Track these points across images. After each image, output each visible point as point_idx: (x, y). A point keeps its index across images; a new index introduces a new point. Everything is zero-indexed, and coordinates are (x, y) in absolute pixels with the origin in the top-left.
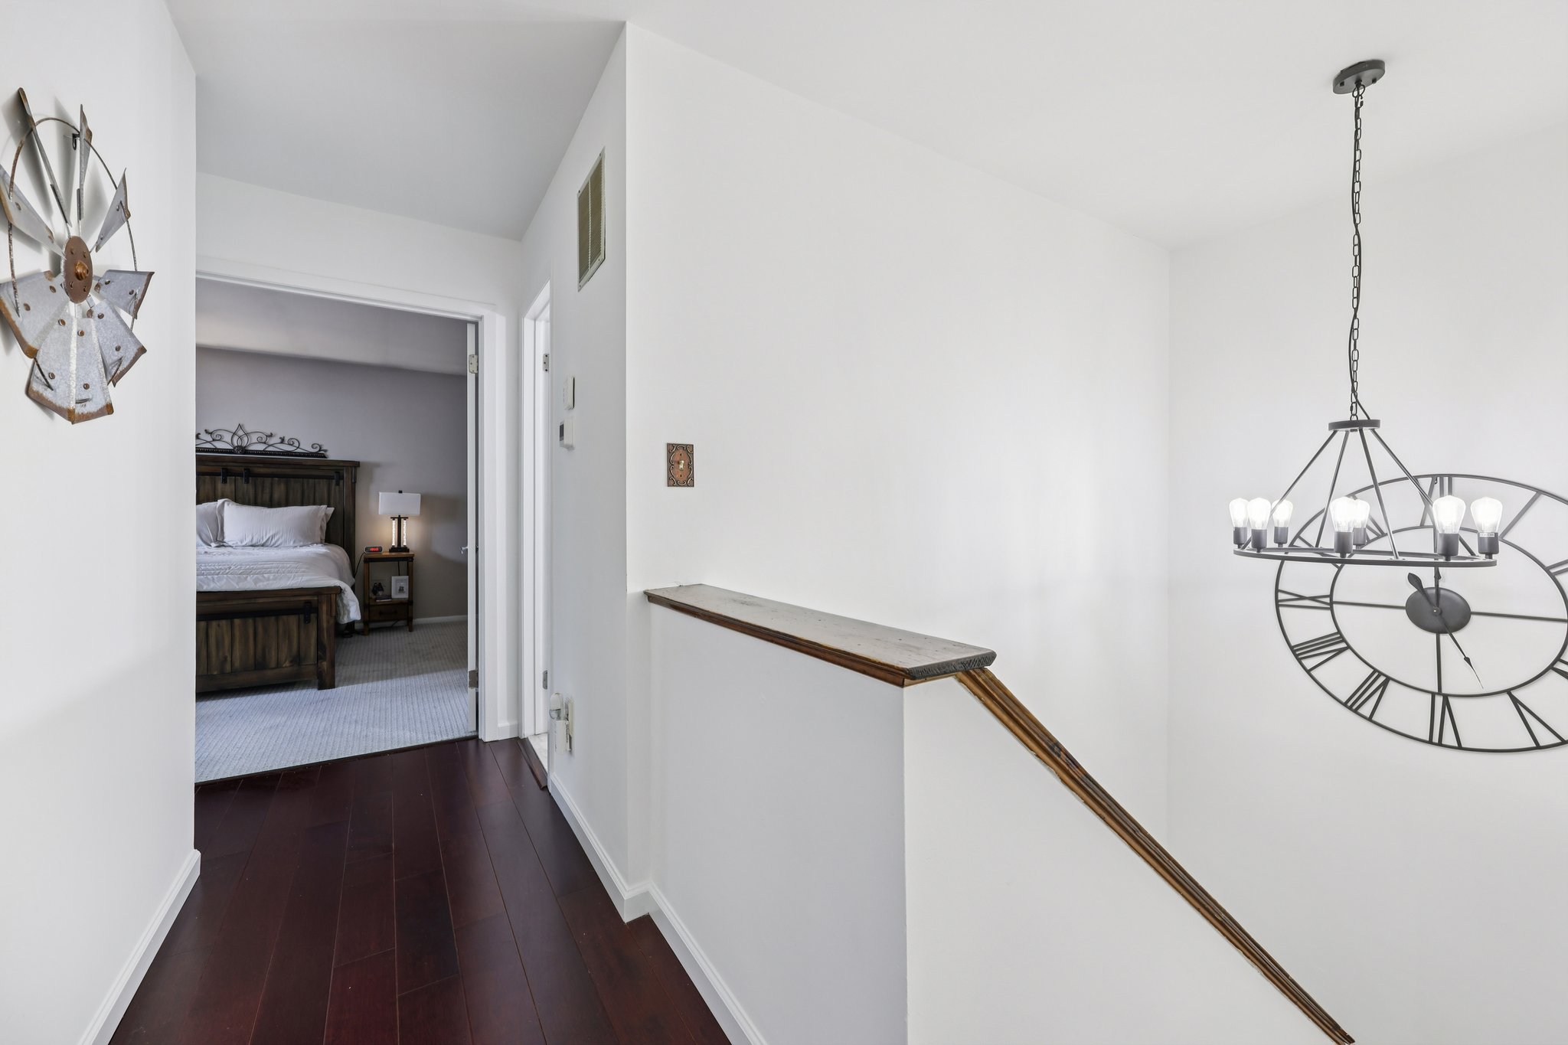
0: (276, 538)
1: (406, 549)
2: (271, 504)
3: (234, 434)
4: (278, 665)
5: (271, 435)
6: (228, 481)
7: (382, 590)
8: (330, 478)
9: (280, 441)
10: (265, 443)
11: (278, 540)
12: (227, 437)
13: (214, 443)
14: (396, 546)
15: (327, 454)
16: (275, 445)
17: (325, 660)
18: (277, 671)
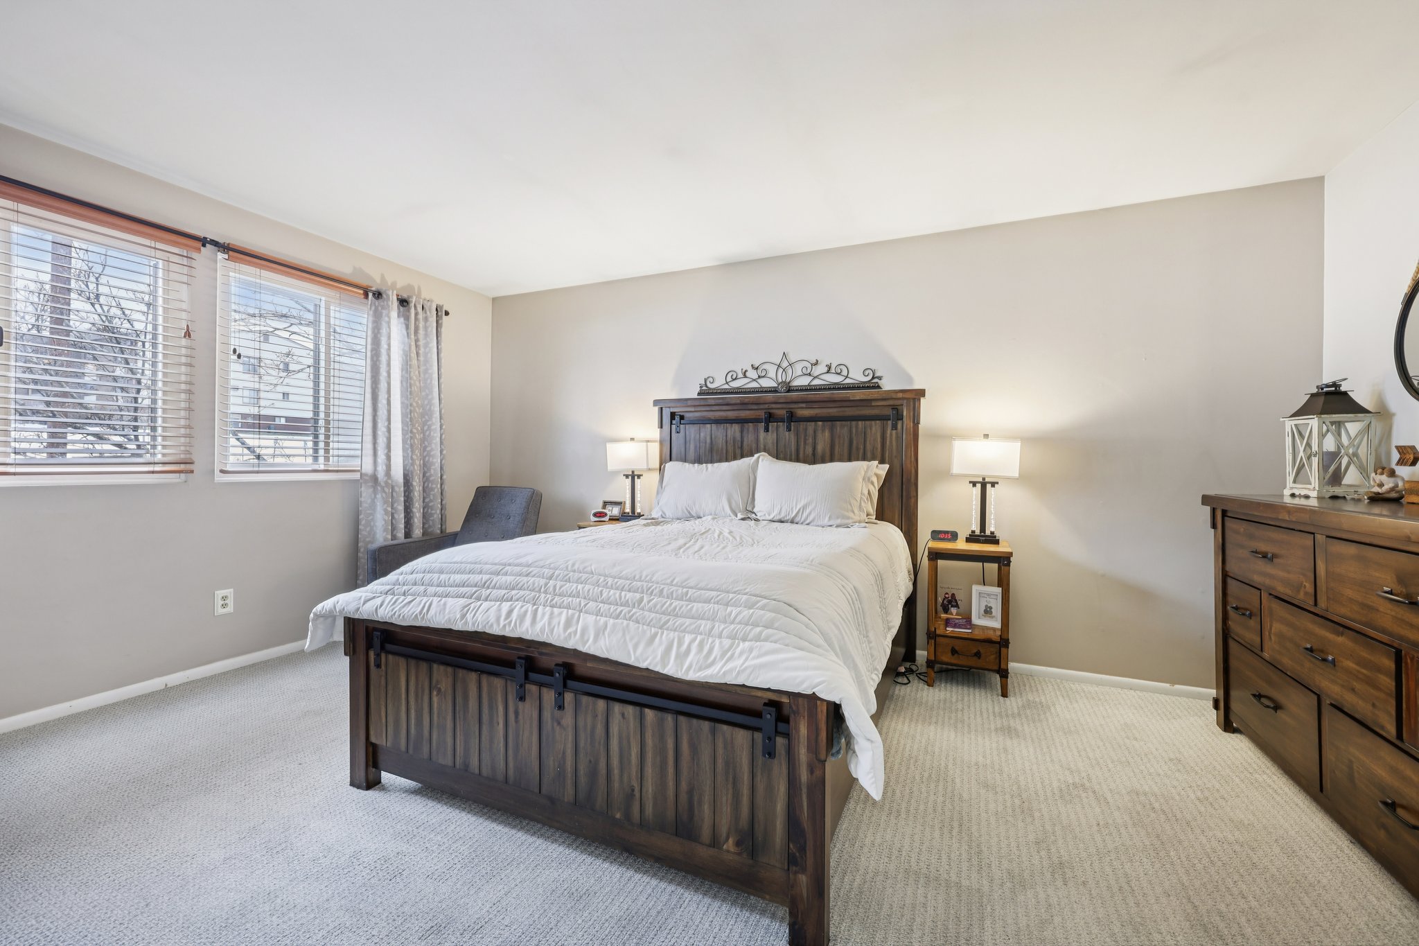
0: (808, 511)
1: (993, 540)
2: (813, 459)
3: (779, 366)
4: (715, 843)
5: (817, 363)
6: (770, 428)
7: (957, 606)
8: (884, 418)
9: (826, 369)
10: (810, 374)
11: (810, 513)
12: (772, 371)
13: (760, 381)
14: (978, 532)
15: (881, 383)
16: (822, 377)
17: (804, 870)
18: (712, 851)
